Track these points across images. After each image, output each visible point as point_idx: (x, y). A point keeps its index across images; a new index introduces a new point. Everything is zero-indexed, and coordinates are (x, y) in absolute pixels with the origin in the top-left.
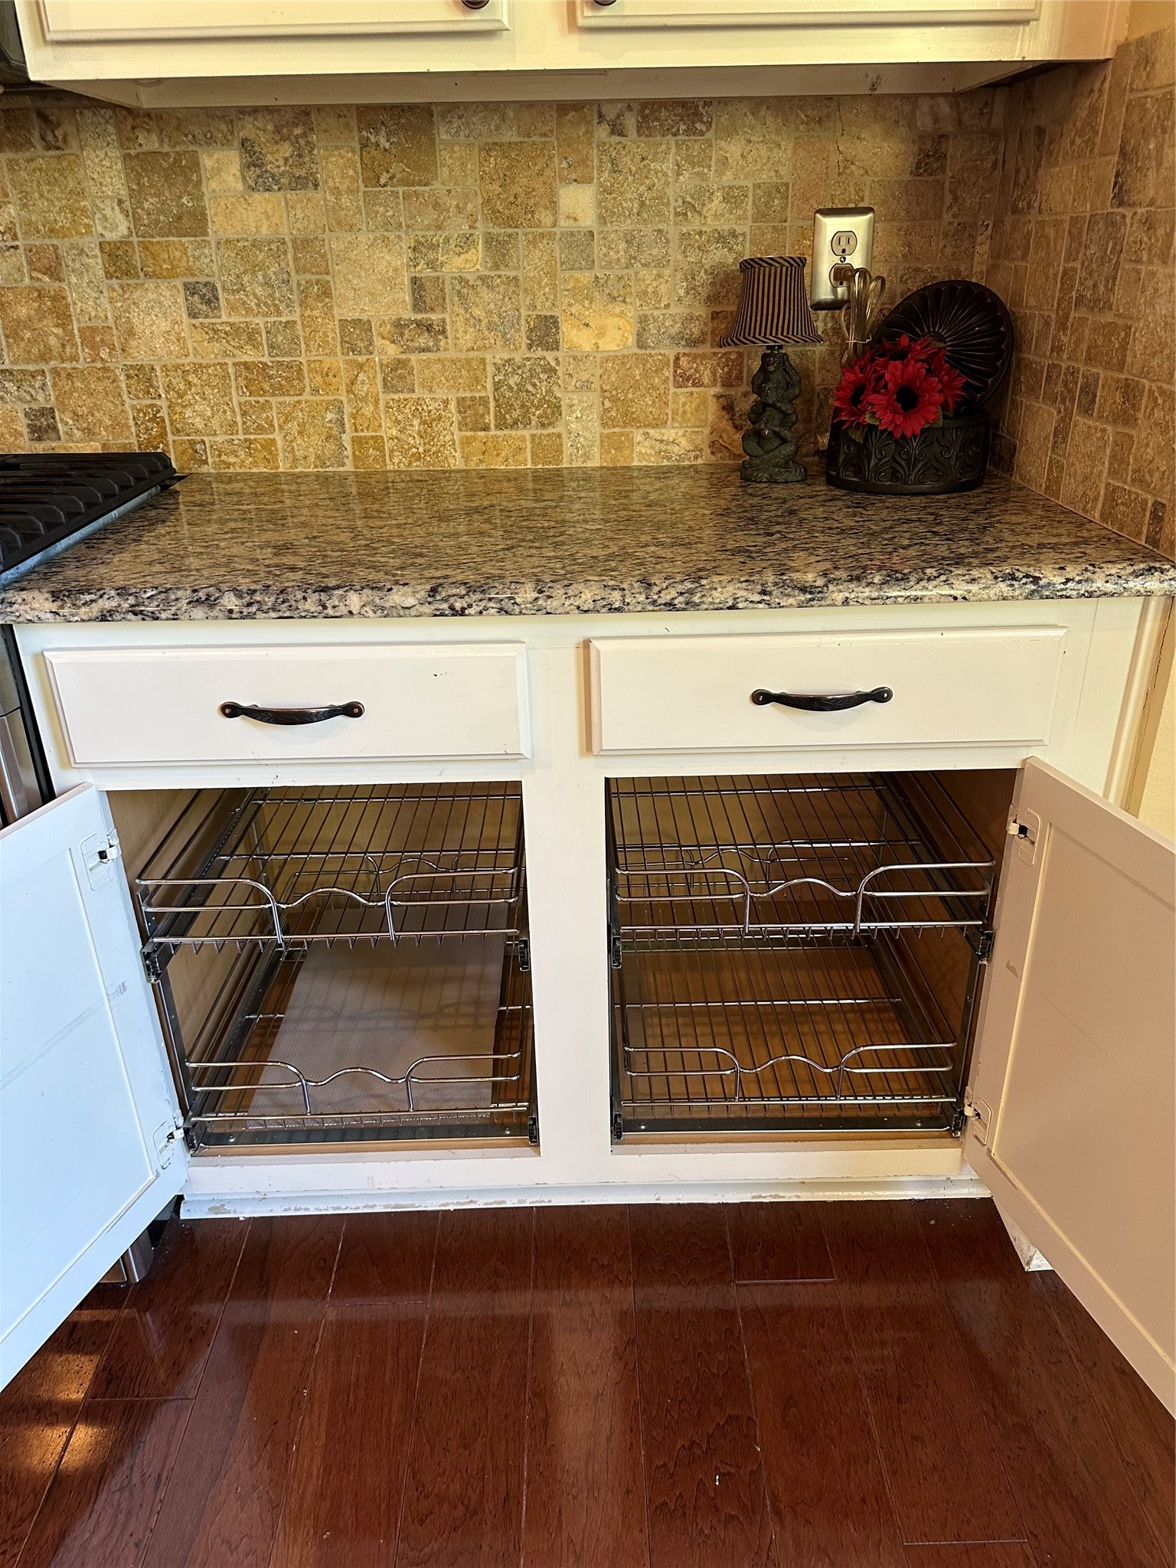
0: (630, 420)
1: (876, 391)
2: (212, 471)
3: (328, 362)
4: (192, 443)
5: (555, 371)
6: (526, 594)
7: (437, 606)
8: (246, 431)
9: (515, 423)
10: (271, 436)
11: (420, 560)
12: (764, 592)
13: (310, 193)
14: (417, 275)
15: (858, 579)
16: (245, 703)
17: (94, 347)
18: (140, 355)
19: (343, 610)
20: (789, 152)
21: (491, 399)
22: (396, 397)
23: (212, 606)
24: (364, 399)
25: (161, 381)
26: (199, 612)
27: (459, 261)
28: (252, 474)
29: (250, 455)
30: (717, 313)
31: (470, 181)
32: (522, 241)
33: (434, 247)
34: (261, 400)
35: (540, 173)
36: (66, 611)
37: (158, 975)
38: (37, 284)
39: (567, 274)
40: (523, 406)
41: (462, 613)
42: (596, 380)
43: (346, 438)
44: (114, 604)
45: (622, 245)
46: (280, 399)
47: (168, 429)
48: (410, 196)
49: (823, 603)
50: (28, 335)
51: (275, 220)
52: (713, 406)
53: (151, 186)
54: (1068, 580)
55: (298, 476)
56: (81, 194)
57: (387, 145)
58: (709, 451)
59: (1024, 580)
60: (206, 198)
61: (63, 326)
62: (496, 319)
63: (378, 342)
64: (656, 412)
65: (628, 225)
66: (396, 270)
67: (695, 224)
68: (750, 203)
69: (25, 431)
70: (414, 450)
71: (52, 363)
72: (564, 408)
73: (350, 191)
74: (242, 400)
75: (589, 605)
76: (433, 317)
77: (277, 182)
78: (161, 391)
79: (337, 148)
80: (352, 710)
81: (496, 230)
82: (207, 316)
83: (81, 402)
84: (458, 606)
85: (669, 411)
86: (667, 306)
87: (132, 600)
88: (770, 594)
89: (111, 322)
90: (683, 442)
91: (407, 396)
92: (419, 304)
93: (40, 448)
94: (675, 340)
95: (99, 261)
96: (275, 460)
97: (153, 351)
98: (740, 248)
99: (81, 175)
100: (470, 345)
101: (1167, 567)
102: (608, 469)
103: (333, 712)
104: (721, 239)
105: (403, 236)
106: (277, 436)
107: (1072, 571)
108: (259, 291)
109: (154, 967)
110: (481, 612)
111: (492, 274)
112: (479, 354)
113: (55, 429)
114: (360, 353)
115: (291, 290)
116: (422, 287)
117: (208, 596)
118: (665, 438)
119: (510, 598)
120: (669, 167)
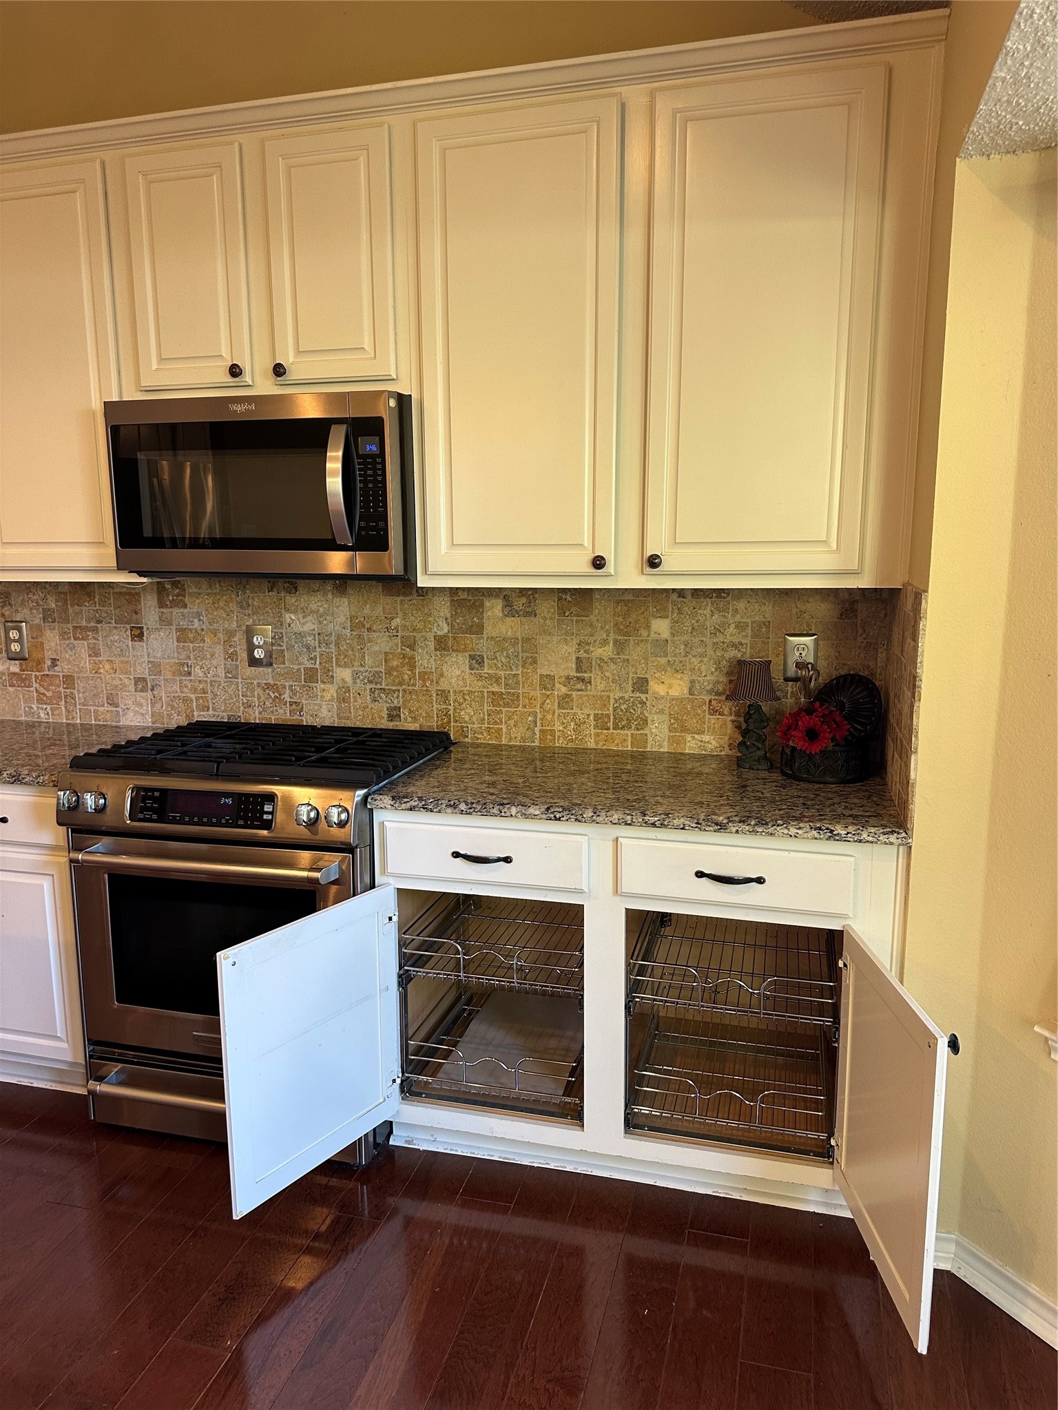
0: (684, 729)
1: (795, 730)
2: (470, 741)
3: (532, 693)
4: (462, 727)
5: (646, 703)
6: (589, 813)
7: (548, 815)
8: (489, 723)
9: (623, 727)
10: (500, 726)
11: (548, 794)
12: (698, 823)
13: (532, 618)
14: (580, 656)
15: (744, 822)
16: (462, 852)
17: (424, 681)
18: (444, 685)
19: (508, 814)
20: (770, 607)
21: (612, 715)
22: (564, 711)
23: (455, 808)
24: (548, 712)
25: (452, 697)
26: (449, 810)
27: (600, 651)
28: (489, 744)
29: (489, 734)
30: (732, 681)
31: (608, 615)
32: (632, 643)
33: (588, 644)
34: (498, 709)
35: (643, 613)
36: (397, 805)
37: (403, 988)
38: (403, 652)
39: (654, 659)
40: (627, 719)
41: (559, 819)
42: (667, 709)
43: (537, 730)
44: (416, 803)
45: (683, 647)
46: (507, 709)
47: (452, 720)
48: (579, 621)
49: (726, 831)
50: (395, 673)
51: (515, 629)
52: (730, 726)
53: (461, 613)
54: (848, 833)
55: (511, 747)
56: (430, 615)
57: (570, 600)
58: (728, 748)
59: (826, 831)
60: (485, 619)
61: (411, 671)
62: (617, 678)
63: (557, 685)
64: (699, 727)
65: (686, 637)
66: (569, 653)
67: (720, 638)
68: (750, 630)
69: (386, 716)
70: (570, 737)
71: (403, 687)
72: (649, 722)
73: (551, 618)
74: (489, 708)
75: (616, 821)
76: (586, 675)
77: (518, 613)
78: (451, 702)
79: (547, 600)
80: (507, 860)
81: (620, 637)
82: (478, 670)
83: (413, 705)
84: (558, 816)
85: (706, 726)
86: (705, 676)
87: (423, 803)
88: (701, 824)
89: (433, 670)
90: (714, 743)
91: (569, 711)
92: (579, 669)
93: (391, 725)
94: (710, 692)
95: (433, 643)
96: (501, 737)
97: (451, 683)
98: (744, 650)
99: (431, 607)
100: (603, 689)
101: (902, 831)
102: (672, 753)
103: (499, 860)
104: (734, 645)
105: (574, 638)
106: (504, 727)
107: (851, 829)
108: (503, 660)
109: (403, 982)
110: (567, 820)
111: (616, 657)
112: (607, 693)
113: (399, 716)
114: (548, 690)
115: (518, 660)
116: (581, 662)
117: (454, 803)
118: (704, 740)
119: (581, 815)
120: (707, 612)
